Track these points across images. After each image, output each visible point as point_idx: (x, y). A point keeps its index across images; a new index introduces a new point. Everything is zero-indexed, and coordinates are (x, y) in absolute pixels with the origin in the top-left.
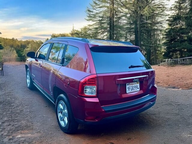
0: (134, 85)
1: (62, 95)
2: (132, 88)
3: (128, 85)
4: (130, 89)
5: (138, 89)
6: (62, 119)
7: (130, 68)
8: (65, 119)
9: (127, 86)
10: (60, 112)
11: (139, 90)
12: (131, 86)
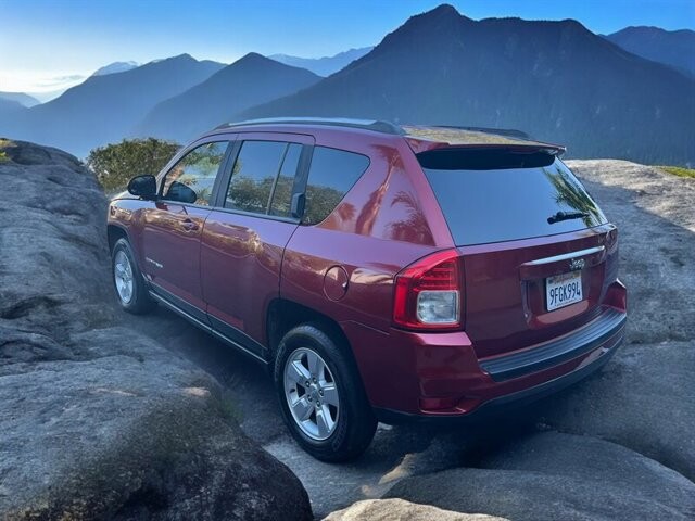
0: (566, 283)
1: (306, 329)
2: (562, 292)
3: (551, 282)
4: (558, 298)
5: (578, 294)
6: (309, 413)
7: (551, 221)
8: (319, 413)
9: (549, 288)
10: (293, 390)
11: (581, 297)
12: (558, 286)
